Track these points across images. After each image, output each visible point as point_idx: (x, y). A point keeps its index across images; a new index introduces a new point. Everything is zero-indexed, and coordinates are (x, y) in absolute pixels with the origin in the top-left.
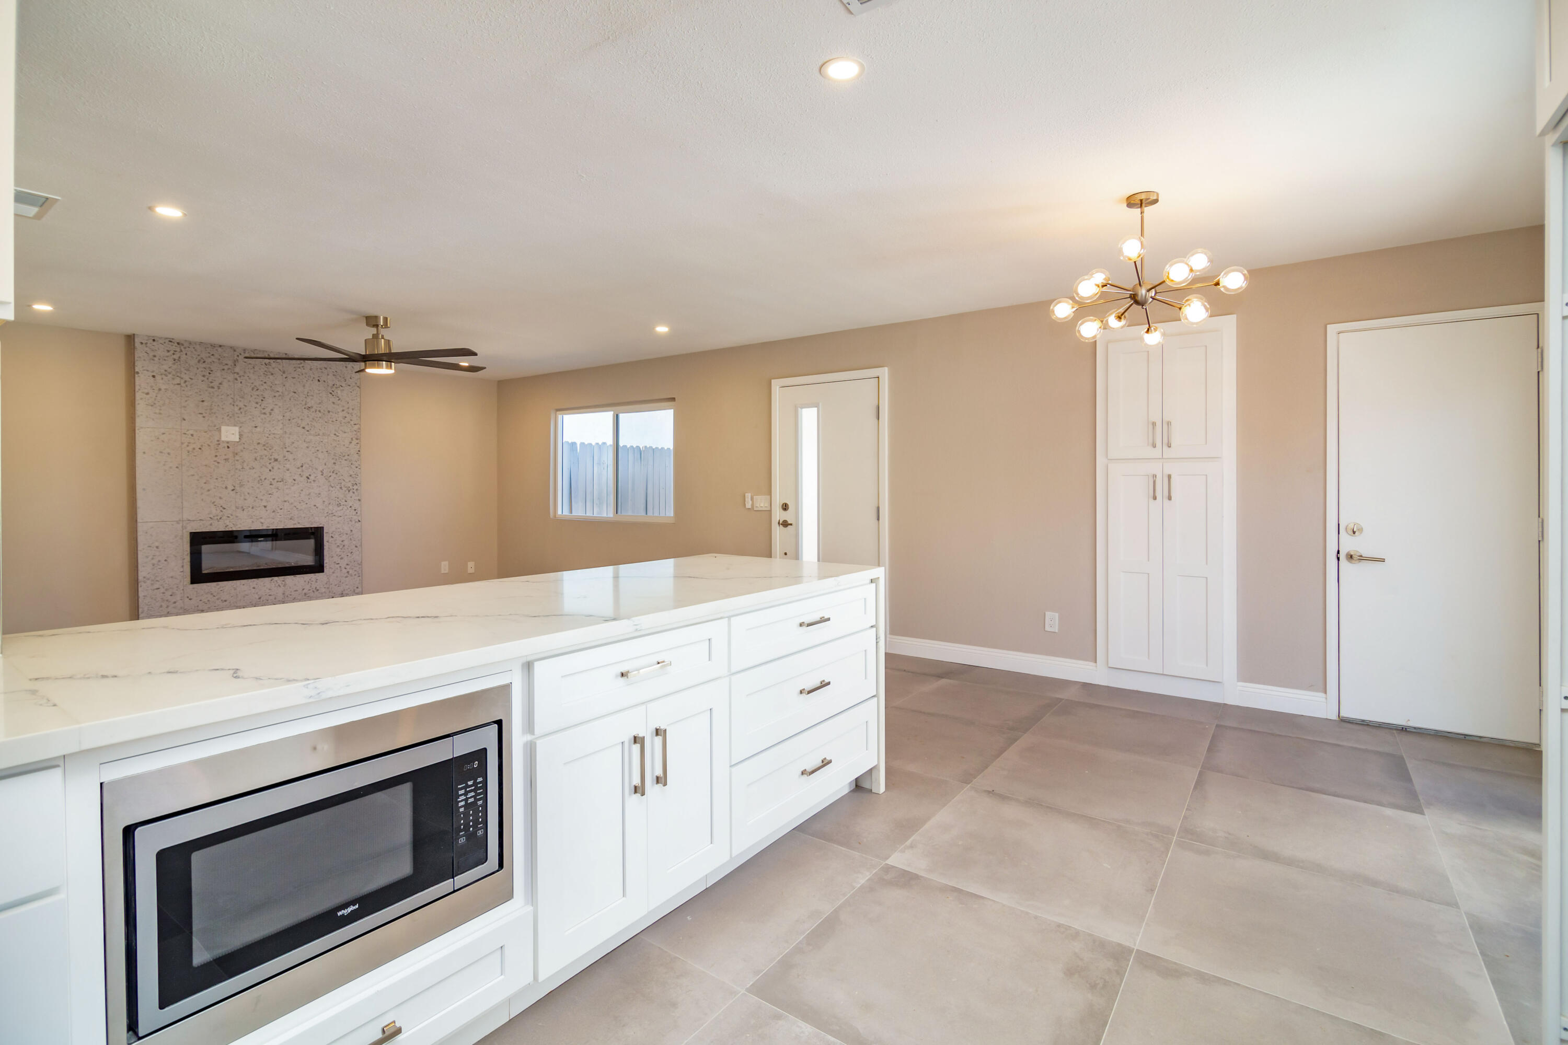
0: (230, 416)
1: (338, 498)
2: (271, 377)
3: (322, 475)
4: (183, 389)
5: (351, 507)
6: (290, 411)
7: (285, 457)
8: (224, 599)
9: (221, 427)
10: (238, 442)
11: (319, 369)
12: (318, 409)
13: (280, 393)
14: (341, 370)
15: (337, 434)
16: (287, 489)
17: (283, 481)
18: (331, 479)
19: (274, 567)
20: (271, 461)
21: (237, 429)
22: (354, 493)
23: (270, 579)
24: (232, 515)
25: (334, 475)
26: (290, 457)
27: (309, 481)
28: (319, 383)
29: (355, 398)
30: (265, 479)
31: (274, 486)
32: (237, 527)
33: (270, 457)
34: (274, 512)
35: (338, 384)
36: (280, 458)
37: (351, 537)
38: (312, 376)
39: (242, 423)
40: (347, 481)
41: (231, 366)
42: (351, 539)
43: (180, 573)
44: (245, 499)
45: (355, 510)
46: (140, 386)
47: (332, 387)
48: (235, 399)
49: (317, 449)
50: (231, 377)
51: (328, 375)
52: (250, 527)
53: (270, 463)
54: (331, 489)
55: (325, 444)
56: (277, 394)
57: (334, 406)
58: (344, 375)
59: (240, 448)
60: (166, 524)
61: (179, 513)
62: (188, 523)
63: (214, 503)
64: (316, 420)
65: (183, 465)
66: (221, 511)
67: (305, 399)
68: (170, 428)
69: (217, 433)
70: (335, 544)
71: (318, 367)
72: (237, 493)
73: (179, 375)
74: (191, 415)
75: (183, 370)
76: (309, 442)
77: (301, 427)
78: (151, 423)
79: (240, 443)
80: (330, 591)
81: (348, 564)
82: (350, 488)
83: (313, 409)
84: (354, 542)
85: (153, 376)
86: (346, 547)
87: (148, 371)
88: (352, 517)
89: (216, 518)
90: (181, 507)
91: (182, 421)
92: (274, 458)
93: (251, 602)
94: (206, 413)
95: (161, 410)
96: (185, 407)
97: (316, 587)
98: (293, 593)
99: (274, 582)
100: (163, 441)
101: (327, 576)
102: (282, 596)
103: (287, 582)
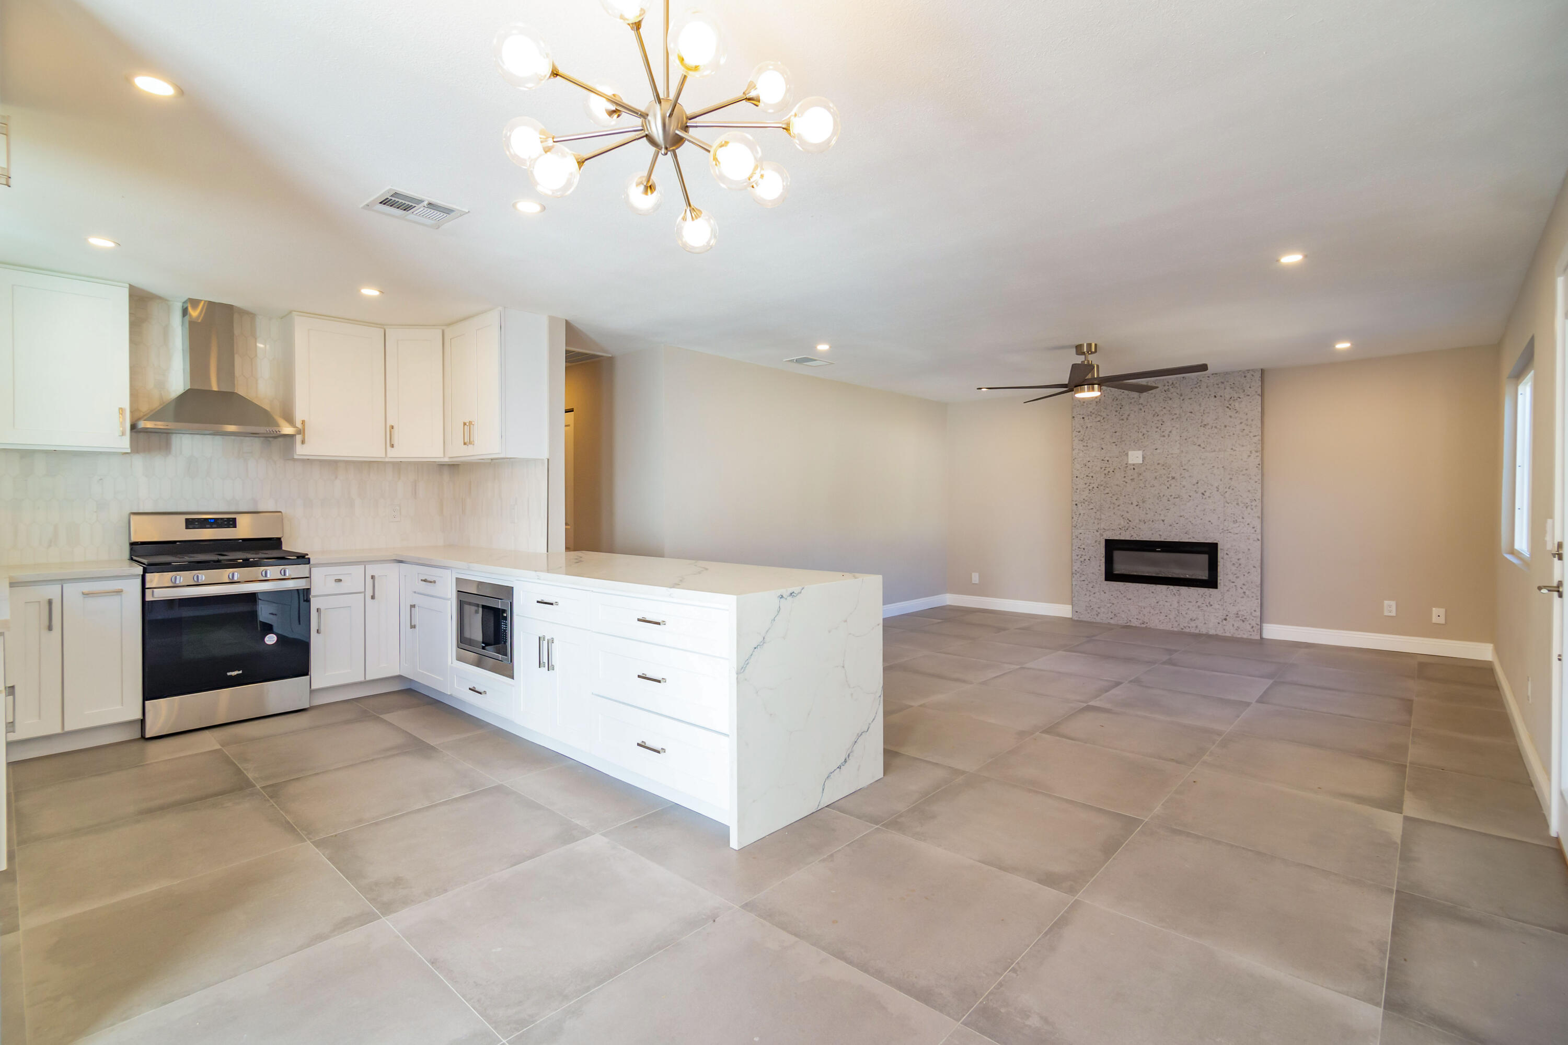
0: (1136, 441)
1: (1234, 514)
2: (1169, 404)
3: (1218, 491)
4: (1102, 424)
5: (1248, 524)
6: (1187, 430)
7: (1181, 475)
8: (1129, 598)
9: (1129, 452)
10: (1141, 464)
11: (1215, 385)
12: (1214, 425)
13: (1177, 416)
14: (1239, 381)
15: (1234, 448)
16: (1183, 504)
17: (1179, 497)
18: (1227, 495)
19: (1170, 576)
20: (1169, 479)
21: (1141, 452)
22: (1252, 509)
23: (1166, 586)
24: (1136, 527)
25: (1230, 491)
26: (1187, 474)
27: (1204, 497)
28: (1215, 399)
29: (1255, 408)
30: (1164, 496)
31: (1171, 501)
32: (1140, 537)
33: (1168, 475)
34: (1170, 525)
35: (1236, 396)
36: (1177, 476)
37: (1249, 556)
38: (1208, 393)
39: (1145, 447)
40: (1245, 496)
41: (1137, 398)
42: (1248, 558)
43: (1096, 571)
44: (1147, 514)
45: (1254, 528)
46: (1075, 427)
47: (1229, 401)
48: (1140, 426)
49: (1212, 465)
50: (1137, 408)
51: (1225, 389)
52: (1150, 538)
54: (1227, 505)
55: (1221, 459)
56: (1175, 417)
57: (1232, 419)
58: (1242, 385)
59: (1144, 468)
60: (1089, 531)
61: (1098, 524)
62: (1104, 532)
63: (1122, 516)
64: (1213, 436)
65: (1102, 485)
66: (1128, 523)
67: (1201, 418)
68: (1093, 457)
69: (1126, 457)
70: (1231, 561)
71: (1215, 383)
72: (1140, 507)
73: (1099, 413)
74: (1107, 445)
75: (1102, 408)
76: (1204, 458)
77: (1197, 444)
78: (1081, 454)
79: (1143, 464)
80: (1224, 609)
81: (1244, 584)
82: (1247, 504)
83: (1209, 426)
84: (1251, 562)
85: (1083, 418)
86: (1242, 566)
87: (1080, 414)
88: (1250, 535)
89: (1123, 528)
90: (1100, 518)
91: (1101, 450)
92: (1172, 476)
93: (1150, 605)
94: (1118, 442)
95: (1087, 443)
96: (1103, 439)
97: (1210, 602)
98: (1187, 604)
99: (1170, 591)
100: (1088, 467)
101: (1221, 593)
102: (1177, 605)
103: (1181, 592)
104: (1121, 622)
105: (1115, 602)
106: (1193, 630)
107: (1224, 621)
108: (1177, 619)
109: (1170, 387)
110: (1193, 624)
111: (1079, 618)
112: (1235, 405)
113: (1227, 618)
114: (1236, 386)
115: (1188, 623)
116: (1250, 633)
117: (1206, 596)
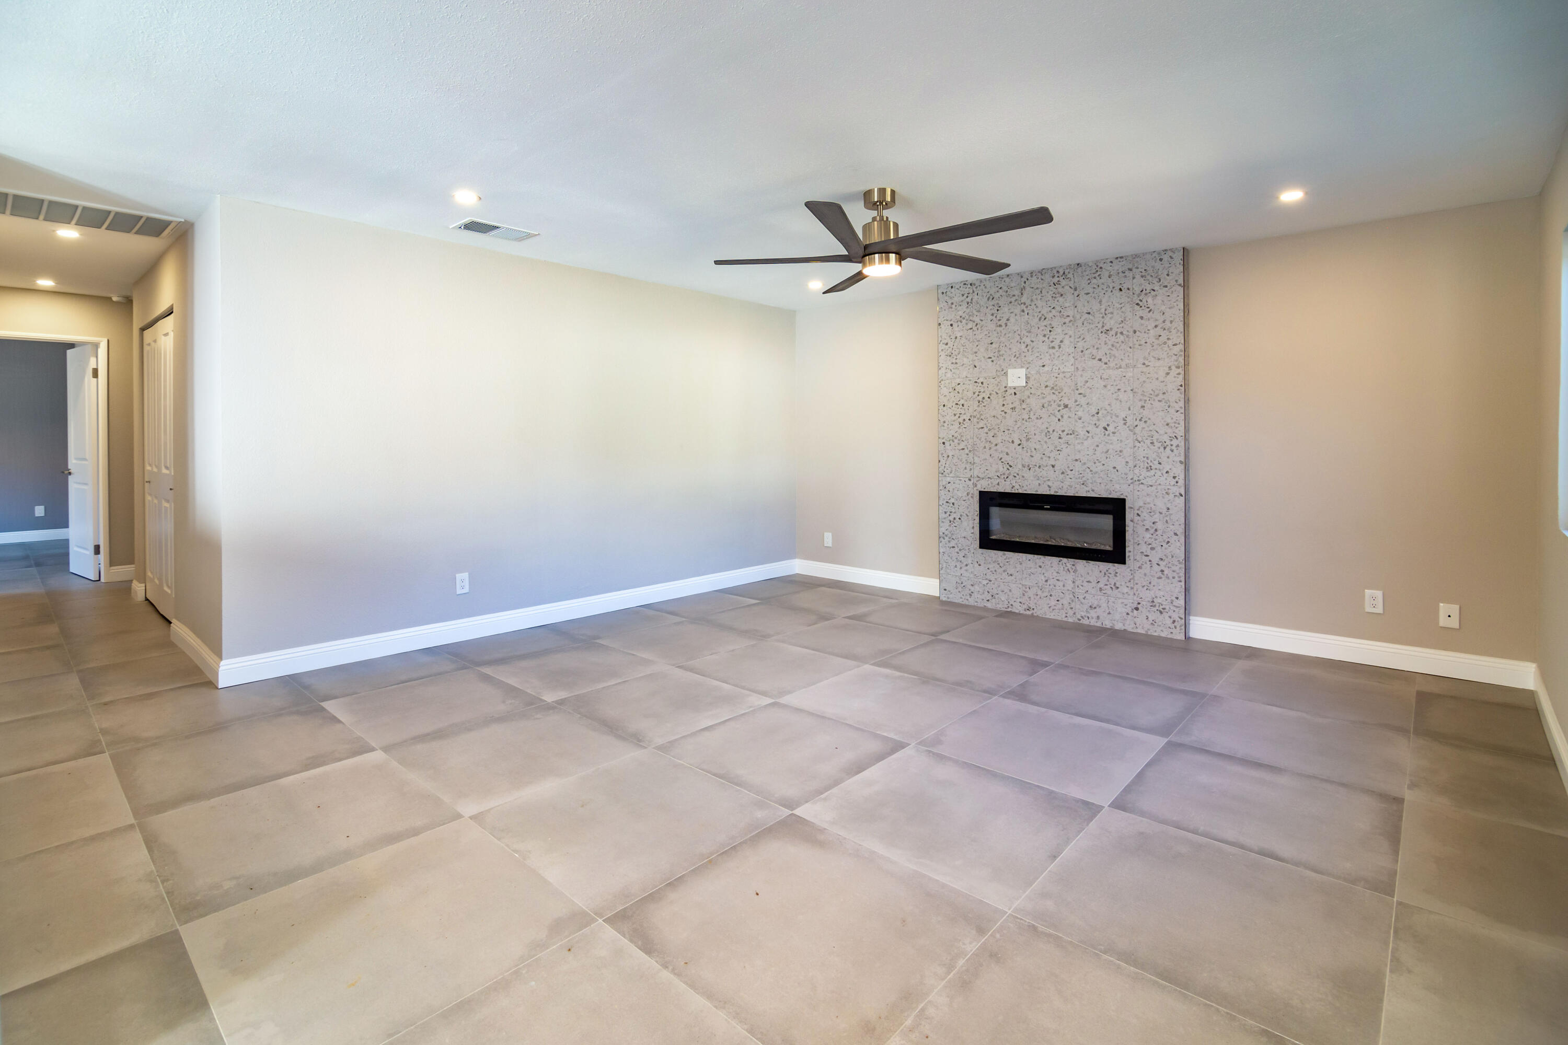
0: (1017, 356)
1: (1148, 458)
2: (1061, 299)
3: (1125, 424)
4: (974, 333)
5: (1167, 472)
6: (1084, 339)
7: (1076, 401)
8: (1010, 573)
9: (1007, 371)
10: (1025, 387)
11: (1121, 275)
12: (1119, 331)
13: (1071, 318)
14: (1153, 267)
15: (1147, 363)
16: (1078, 443)
17: (1074, 434)
18: (1138, 430)
19: (1063, 544)
20: (1060, 408)
21: (1023, 371)
22: (1172, 451)
23: (1058, 559)
24: (1018, 474)
25: (1142, 424)
26: (1083, 401)
27: (1107, 433)
28: (1121, 293)
29: (1176, 306)
30: (1054, 431)
31: (1063, 439)
32: (1023, 489)
33: (1060, 403)
34: (1063, 473)
35: (1149, 288)
36: (1071, 404)
37: (1168, 519)
38: (1112, 286)
39: (1029, 363)
40: (1161, 432)
41: (1018, 296)
42: (1168, 522)
43: (971, 535)
44: (1032, 456)
45: (1174, 477)
46: (942, 337)
47: (1139, 295)
48: (1022, 334)
49: (1118, 387)
50: (1017, 310)
51: (1134, 278)
52: (1037, 491)
53: (1059, 411)
54: (1137, 444)
55: (1129, 380)
56: (1067, 320)
57: (1143, 322)
58: (1157, 272)
59: (1027, 393)
60: (959, 481)
61: (971, 470)
62: (978, 481)
63: (1001, 459)
64: (1118, 345)
65: (975, 417)
66: (1008, 469)
67: (1103, 320)
68: (964, 378)
69: (1004, 377)
70: (1144, 525)
71: (1120, 271)
72: (1023, 448)
73: (971, 318)
74: (981, 361)
75: (974, 312)
76: (1107, 379)
77: (1097, 359)
78: (949, 375)
79: (1026, 388)
80: (1134, 594)
81: (1162, 559)
82: (1165, 444)
83: (1113, 332)
84: (1172, 527)
85: (951, 325)
86: (1159, 533)
87: (947, 320)
88: (1169, 487)
89: (1003, 476)
90: (972, 463)
91: (974, 369)
92: (1064, 404)
93: (1036, 583)
94: (994, 357)
95: (956, 359)
96: (976, 353)
97: (1115, 583)
98: (1085, 584)
99: (1063, 565)
100: (958, 392)
101: (1131, 570)
102: (1072, 585)
103: (1077, 568)
104: (1000, 608)
105: (992, 579)
106: (1093, 622)
107: (1135, 611)
108: (1072, 606)
109: (1061, 279)
110: (1093, 614)
111: (948, 598)
112: (1147, 302)
113: (1139, 606)
114: (1148, 275)
115: (1087, 611)
116: (1171, 630)
117: (1110, 574)
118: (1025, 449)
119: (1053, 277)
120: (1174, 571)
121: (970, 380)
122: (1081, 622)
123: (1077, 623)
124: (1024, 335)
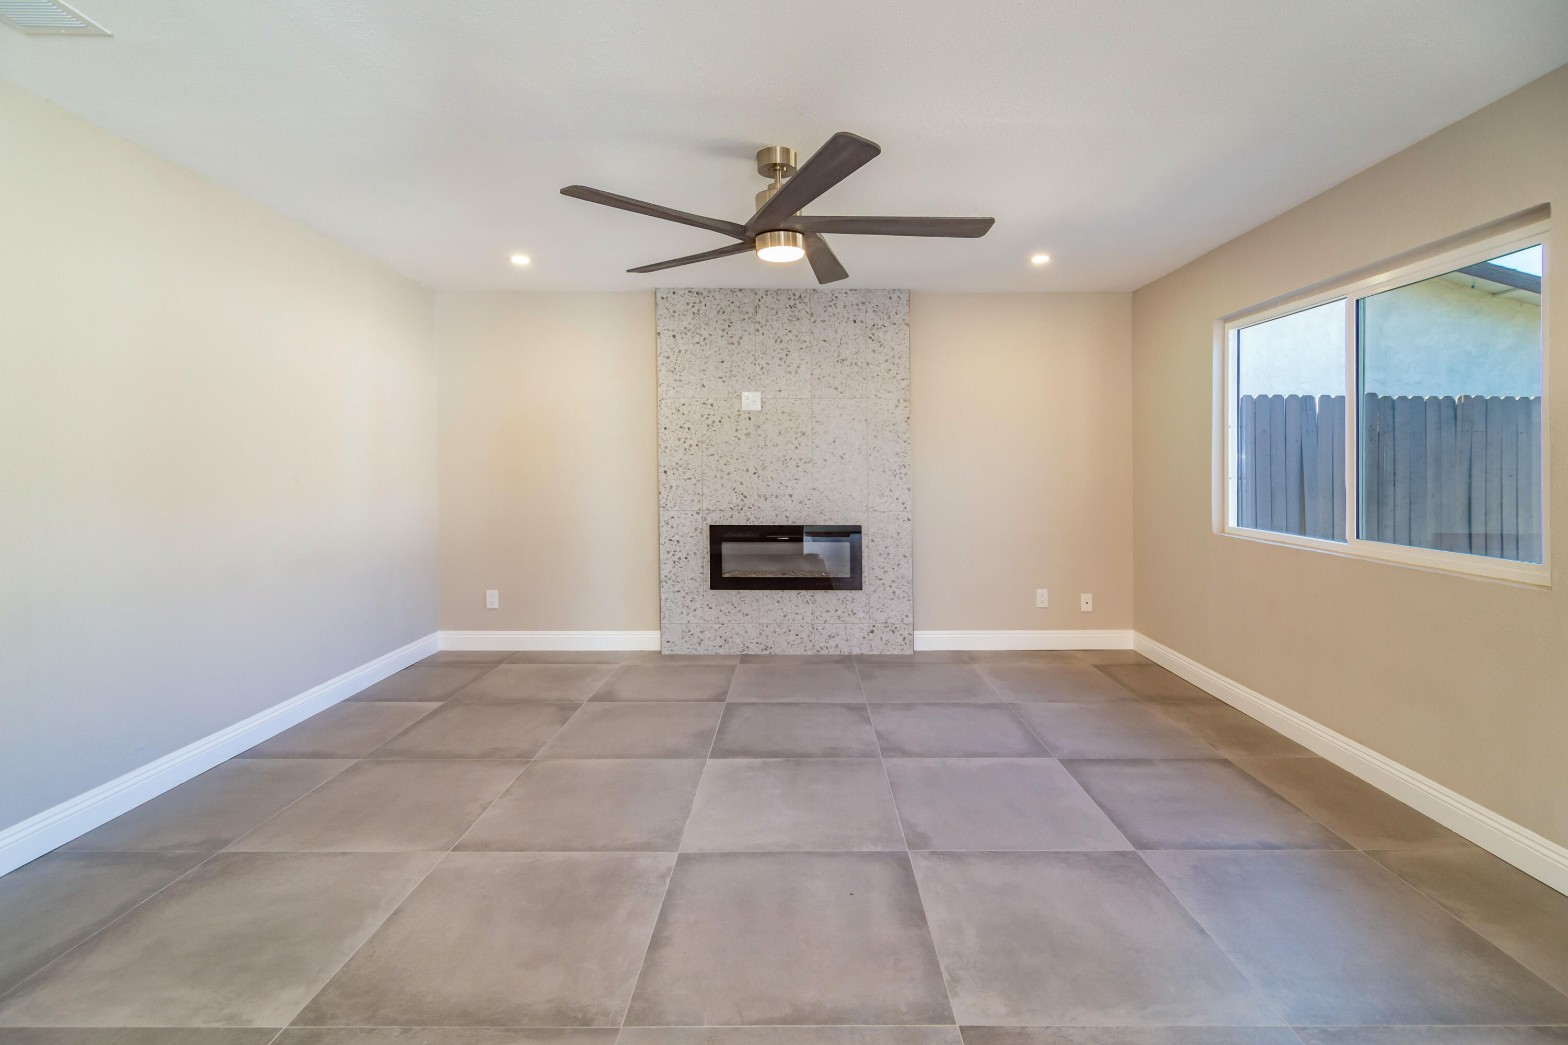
0: (752, 378)
1: (880, 486)
2: (797, 323)
3: (860, 453)
4: (702, 348)
5: (897, 499)
6: (820, 366)
7: (813, 429)
8: (745, 613)
9: (741, 394)
10: (760, 412)
11: (855, 305)
12: (854, 361)
13: (808, 344)
14: (883, 304)
15: (879, 395)
16: (816, 472)
17: (811, 462)
18: (871, 459)
19: (801, 576)
20: (798, 436)
21: (759, 395)
22: (902, 479)
23: (796, 592)
24: (753, 506)
25: (875, 454)
26: (819, 429)
27: (843, 461)
28: (855, 324)
29: (903, 342)
30: (791, 459)
31: (801, 468)
32: (759, 521)
33: (797, 430)
34: (801, 502)
35: (880, 323)
36: (808, 431)
37: (899, 542)
38: (846, 316)
39: (765, 386)
40: (892, 461)
41: (752, 314)
42: (898, 545)
43: (700, 575)
44: (769, 486)
45: (903, 503)
46: (661, 349)
47: (871, 329)
48: (757, 355)
49: (852, 418)
50: (751, 329)
51: (867, 312)
52: (773, 522)
53: (796, 438)
54: (871, 473)
55: (863, 411)
56: (804, 345)
57: (875, 355)
58: (887, 310)
59: (763, 419)
60: (686, 514)
61: (699, 502)
62: (707, 514)
63: (735, 489)
64: (853, 376)
65: (703, 442)
66: (742, 500)
67: (838, 349)
68: (690, 398)
69: (738, 400)
70: (878, 550)
71: (854, 303)
72: (759, 477)
73: (698, 331)
74: (710, 380)
75: (702, 324)
76: (843, 408)
77: (833, 387)
78: (672, 393)
79: (762, 412)
80: (870, 618)
81: (894, 581)
82: (895, 473)
83: (848, 363)
84: (901, 550)
85: (674, 336)
86: (891, 556)
87: (668, 330)
88: (899, 513)
89: (736, 508)
90: (701, 494)
91: (701, 388)
92: (801, 431)
93: (774, 620)
94: (726, 377)
95: (680, 376)
96: (704, 370)
97: (852, 610)
98: (824, 614)
99: (801, 597)
100: (683, 414)
101: (867, 595)
102: (811, 617)
103: (817, 599)
104: (735, 651)
105: (726, 621)
106: (832, 652)
107: (871, 634)
108: (811, 638)
109: (797, 302)
110: (832, 643)
111: (672, 651)
112: (878, 336)
113: (874, 629)
114: (879, 310)
115: (826, 642)
116: (902, 647)
117: (848, 600)
118: (761, 478)
119: (789, 299)
120: (904, 591)
121: (697, 401)
122: (820, 653)
123: (816, 656)
124: (759, 356)
